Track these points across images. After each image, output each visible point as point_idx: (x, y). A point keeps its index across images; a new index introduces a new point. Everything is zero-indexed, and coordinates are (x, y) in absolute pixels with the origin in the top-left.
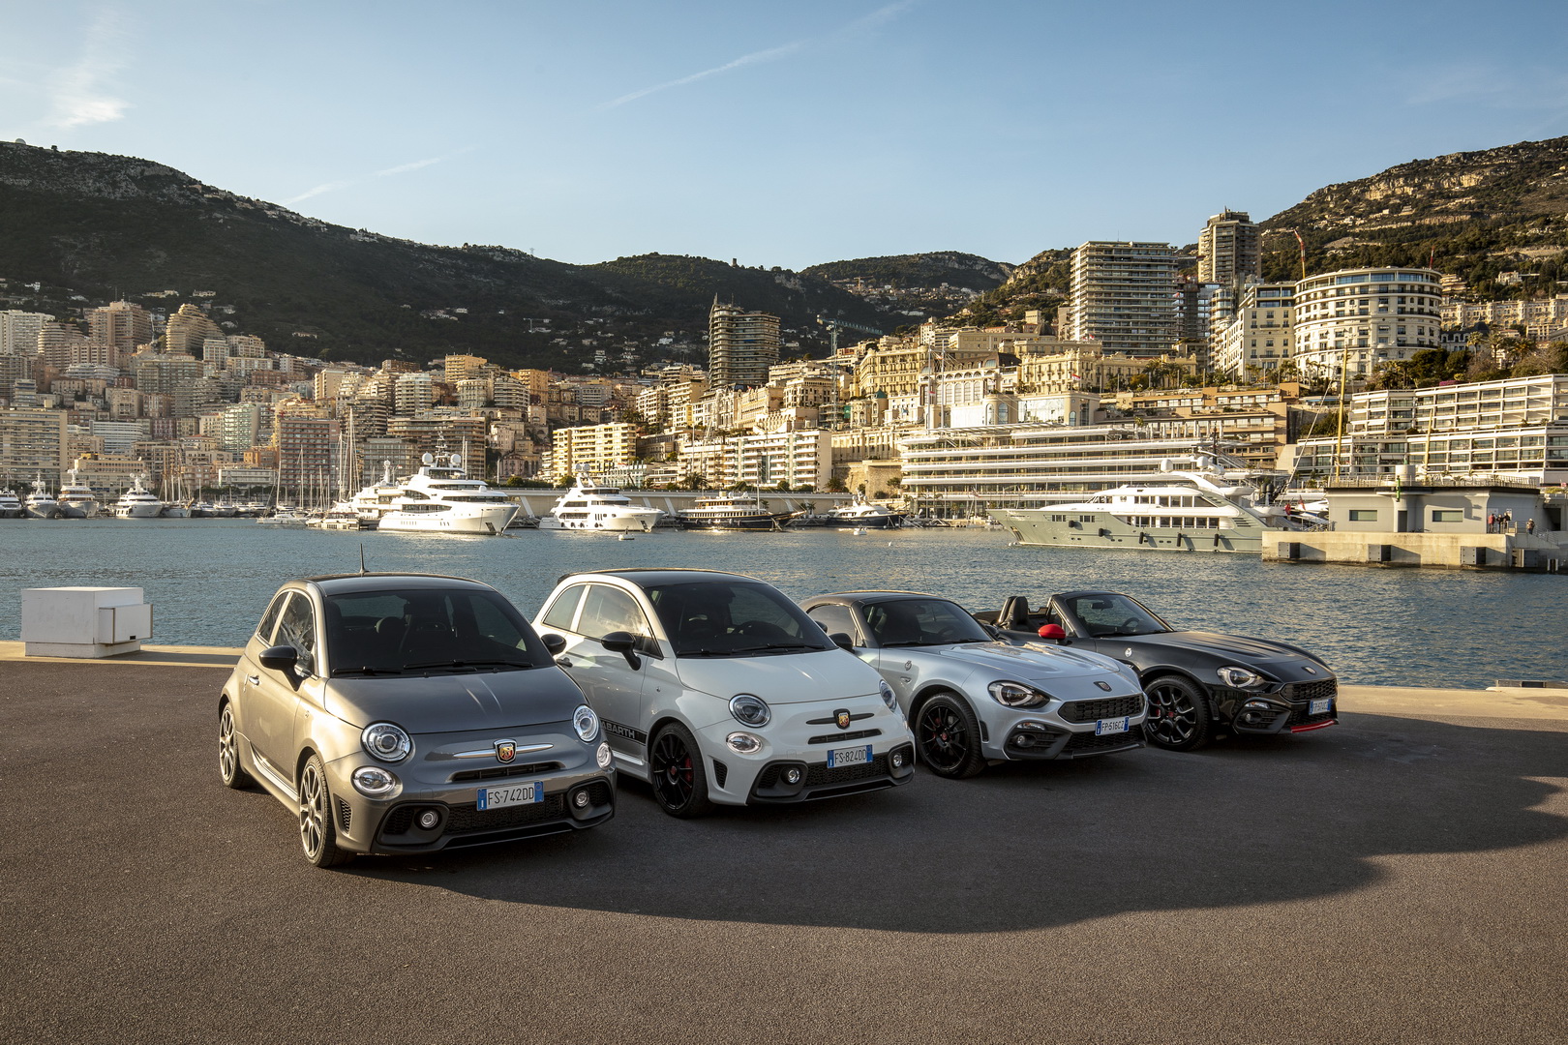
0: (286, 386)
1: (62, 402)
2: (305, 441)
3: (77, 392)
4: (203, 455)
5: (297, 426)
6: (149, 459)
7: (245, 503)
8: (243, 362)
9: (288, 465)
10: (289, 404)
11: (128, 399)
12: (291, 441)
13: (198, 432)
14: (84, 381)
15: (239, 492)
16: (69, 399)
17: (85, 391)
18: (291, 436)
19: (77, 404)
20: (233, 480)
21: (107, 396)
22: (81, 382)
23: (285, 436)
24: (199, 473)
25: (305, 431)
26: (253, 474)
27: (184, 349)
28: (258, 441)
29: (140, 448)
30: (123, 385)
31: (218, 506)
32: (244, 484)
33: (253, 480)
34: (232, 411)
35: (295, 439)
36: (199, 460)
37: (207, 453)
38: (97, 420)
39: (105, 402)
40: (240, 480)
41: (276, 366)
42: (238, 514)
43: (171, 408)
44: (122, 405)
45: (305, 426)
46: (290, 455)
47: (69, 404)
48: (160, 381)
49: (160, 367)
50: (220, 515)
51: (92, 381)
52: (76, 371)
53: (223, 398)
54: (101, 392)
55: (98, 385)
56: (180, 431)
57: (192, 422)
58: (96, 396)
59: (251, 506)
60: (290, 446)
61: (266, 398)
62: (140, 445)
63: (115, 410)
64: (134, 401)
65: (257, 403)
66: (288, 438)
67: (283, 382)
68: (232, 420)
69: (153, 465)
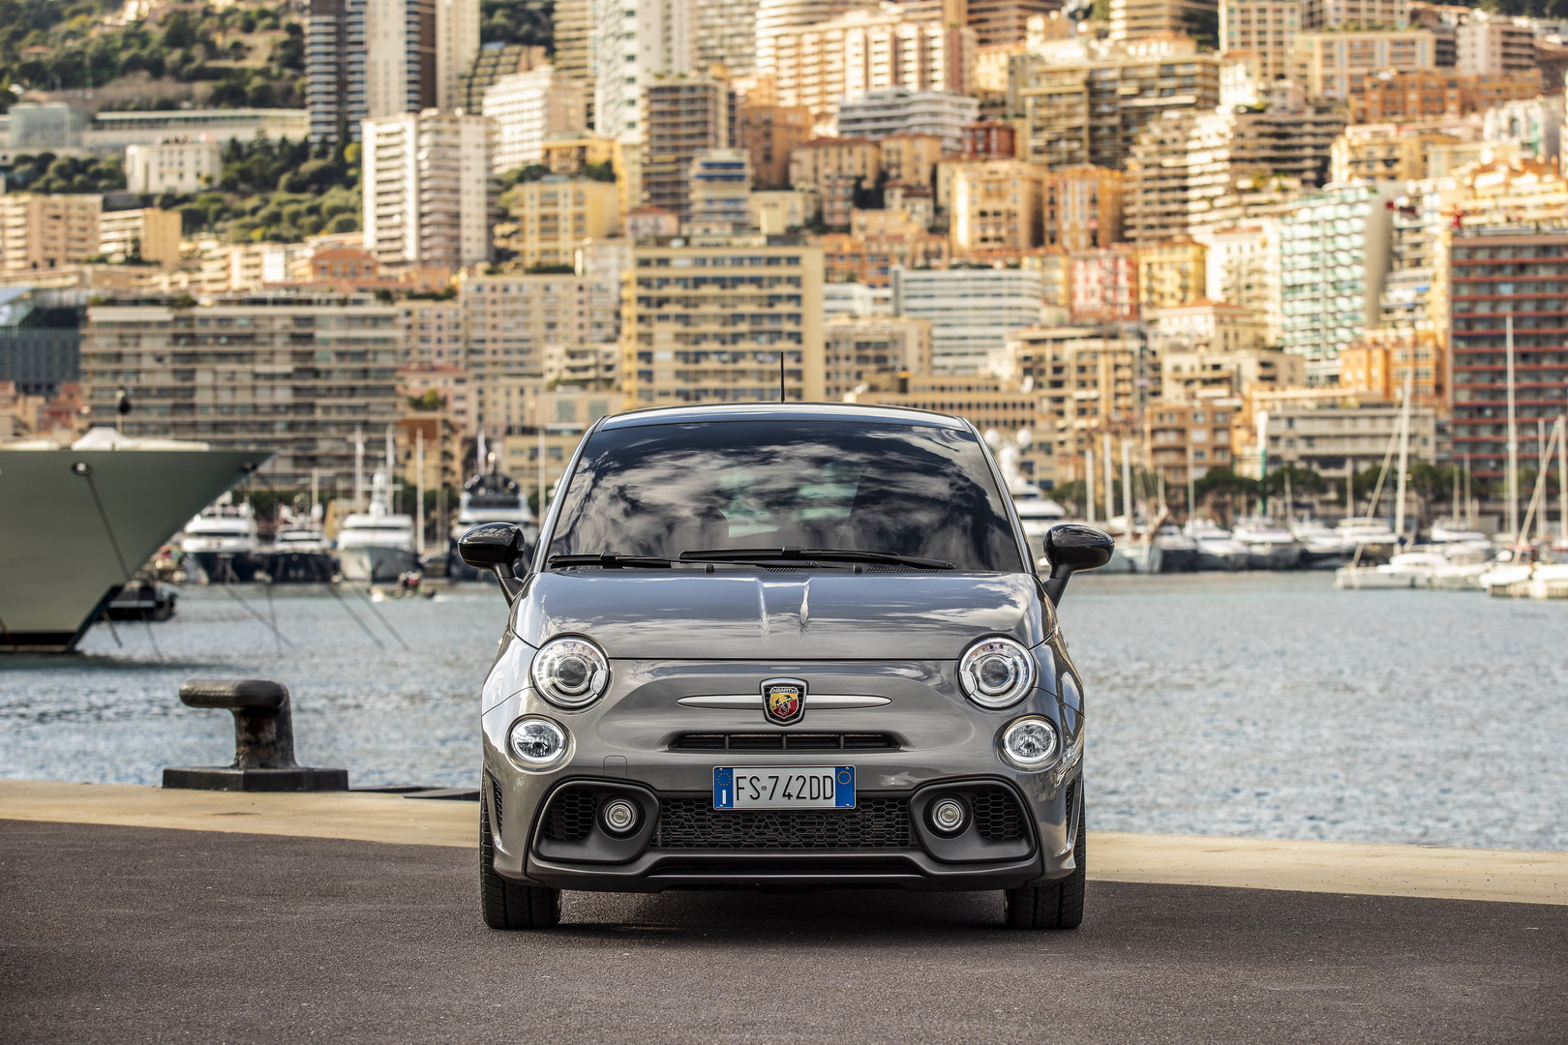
0: (1474, 119)
1: (819, 215)
2: (1528, 308)
3: (859, 179)
4: (1216, 367)
5: (1504, 256)
6: (1057, 384)
7: (1331, 523)
8: (1341, 53)
9: (1475, 391)
10: (1483, 181)
11: (1000, 194)
12: (1483, 309)
13: (1202, 291)
14: (877, 144)
15: (1319, 486)
16: (838, 209)
17: (883, 177)
18: (1484, 291)
19: (860, 218)
20: (1302, 448)
21: (942, 188)
22: (870, 151)
23: (1465, 291)
24: (1199, 427)
25: (1529, 275)
26: (1364, 427)
27: (1165, 22)
28: (1382, 313)
29: (1031, 351)
30: (987, 150)
31: (1252, 534)
32: (1337, 461)
33: (1364, 447)
34: (1305, 215)
35: (1496, 302)
36: (1206, 382)
37: (1228, 363)
38: (914, 268)
39: (938, 210)
40: (1323, 449)
41: (1446, 53)
42: (1306, 561)
43: (1123, 217)
44: (983, 214)
45: (1527, 256)
46: (1480, 356)
47: (839, 220)
48: (1093, 129)
49: (1094, 90)
50: (1253, 563)
51: (903, 144)
52: (859, 114)
53: (1277, 172)
54: (924, 177)
55: (913, 156)
56: (1150, 291)
57: (1186, 256)
58: (911, 192)
59: (1354, 533)
60: (1479, 329)
61: (1412, 166)
62: (1034, 342)
63: (963, 232)
64: (1019, 202)
65: (1383, 185)
66: (1474, 302)
67: (1468, 107)
68: (1308, 247)
69: (1069, 406)
